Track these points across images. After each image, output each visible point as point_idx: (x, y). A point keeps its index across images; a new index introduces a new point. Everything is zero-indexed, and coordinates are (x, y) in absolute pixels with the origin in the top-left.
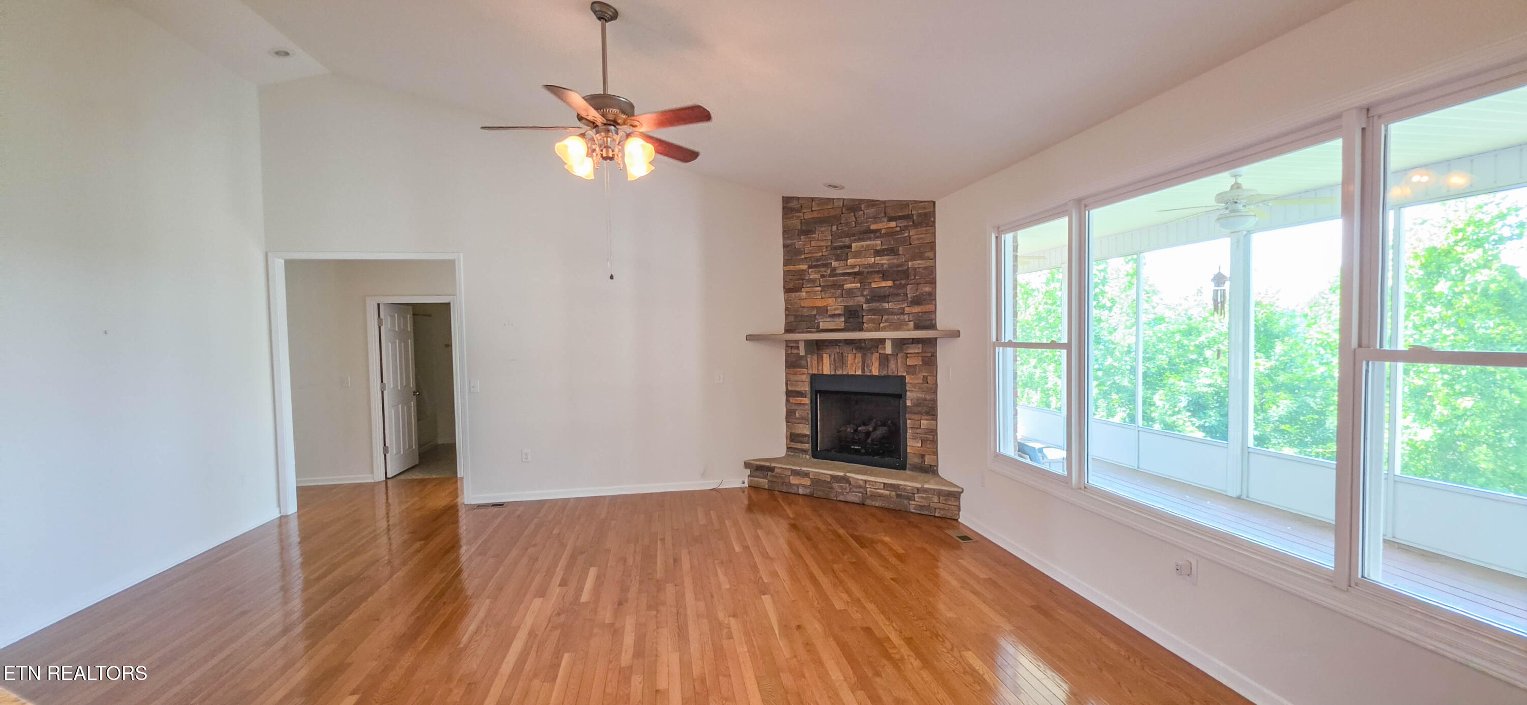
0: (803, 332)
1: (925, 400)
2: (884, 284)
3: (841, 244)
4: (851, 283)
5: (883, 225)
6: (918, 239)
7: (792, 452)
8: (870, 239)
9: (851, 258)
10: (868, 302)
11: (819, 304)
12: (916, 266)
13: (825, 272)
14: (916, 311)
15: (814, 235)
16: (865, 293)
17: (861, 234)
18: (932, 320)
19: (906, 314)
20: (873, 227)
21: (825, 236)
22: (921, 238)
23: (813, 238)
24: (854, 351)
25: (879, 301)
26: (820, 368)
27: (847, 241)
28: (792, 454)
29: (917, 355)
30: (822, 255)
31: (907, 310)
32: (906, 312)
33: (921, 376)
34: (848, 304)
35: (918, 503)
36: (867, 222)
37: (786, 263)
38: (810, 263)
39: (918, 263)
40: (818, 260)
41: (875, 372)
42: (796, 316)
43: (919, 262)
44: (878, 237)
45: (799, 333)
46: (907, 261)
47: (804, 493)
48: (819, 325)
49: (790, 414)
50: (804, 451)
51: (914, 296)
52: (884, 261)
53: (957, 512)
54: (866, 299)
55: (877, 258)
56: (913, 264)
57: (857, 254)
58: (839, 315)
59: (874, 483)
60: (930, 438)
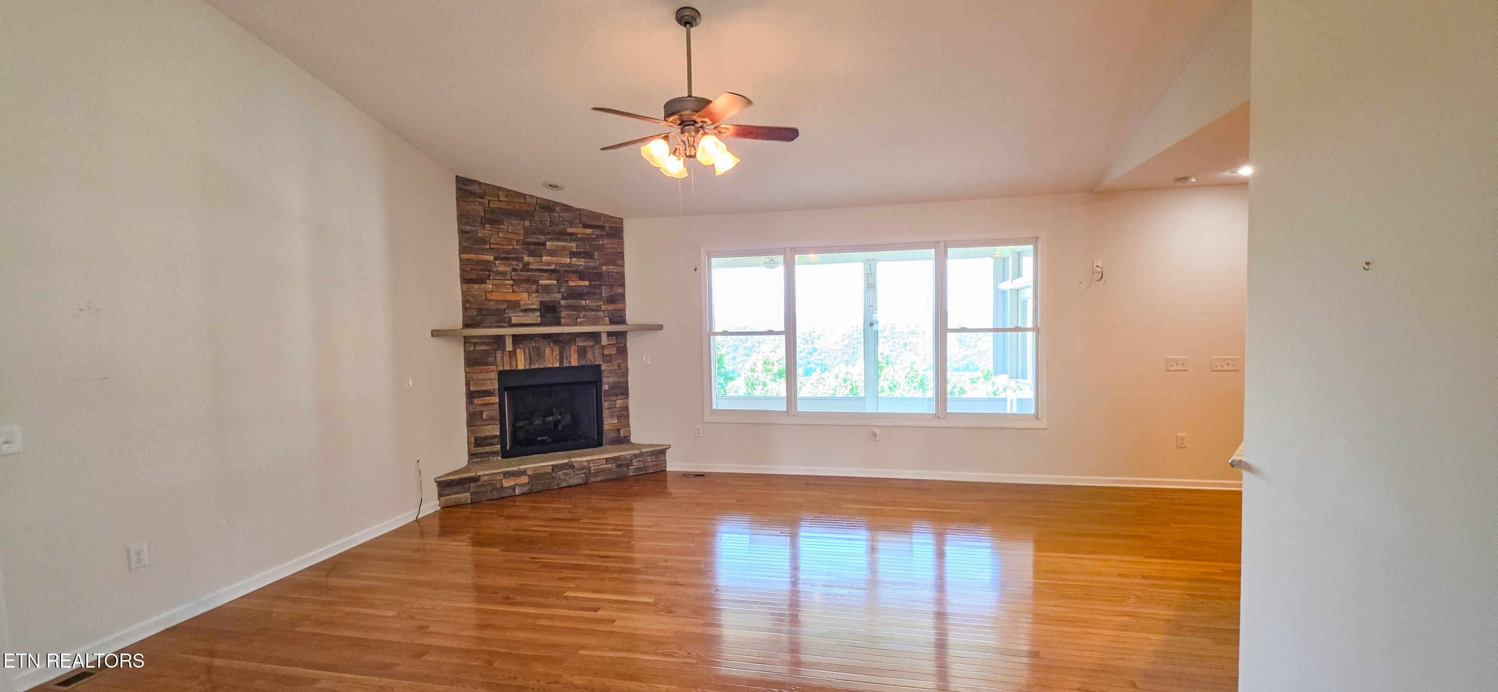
0: (491, 327)
1: (619, 382)
2: (581, 283)
3: (535, 240)
4: (547, 280)
5: (579, 230)
6: (612, 248)
7: (478, 458)
8: (565, 241)
9: (545, 256)
10: (564, 298)
11: (511, 297)
12: (611, 271)
13: (517, 266)
14: (611, 308)
15: (502, 226)
16: (562, 290)
17: (558, 234)
18: (622, 316)
19: (601, 311)
20: (570, 230)
21: (517, 230)
22: (615, 248)
23: (501, 228)
24: (552, 345)
25: (576, 299)
26: (514, 364)
27: (542, 238)
28: (479, 460)
29: (613, 346)
30: (513, 249)
31: (603, 307)
32: (602, 309)
33: (616, 363)
34: (544, 300)
35: (637, 467)
36: (563, 225)
37: (463, 250)
38: (497, 255)
39: (611, 268)
40: (507, 252)
41: (574, 362)
42: (480, 310)
43: (613, 267)
44: (574, 240)
45: (485, 327)
46: (601, 265)
47: (522, 492)
48: (510, 320)
49: (473, 419)
50: (494, 453)
51: (609, 296)
52: (580, 262)
53: (665, 465)
54: (563, 295)
55: (574, 259)
56: (608, 269)
57: (552, 253)
58: (534, 310)
59: (597, 461)
60: (624, 414)
